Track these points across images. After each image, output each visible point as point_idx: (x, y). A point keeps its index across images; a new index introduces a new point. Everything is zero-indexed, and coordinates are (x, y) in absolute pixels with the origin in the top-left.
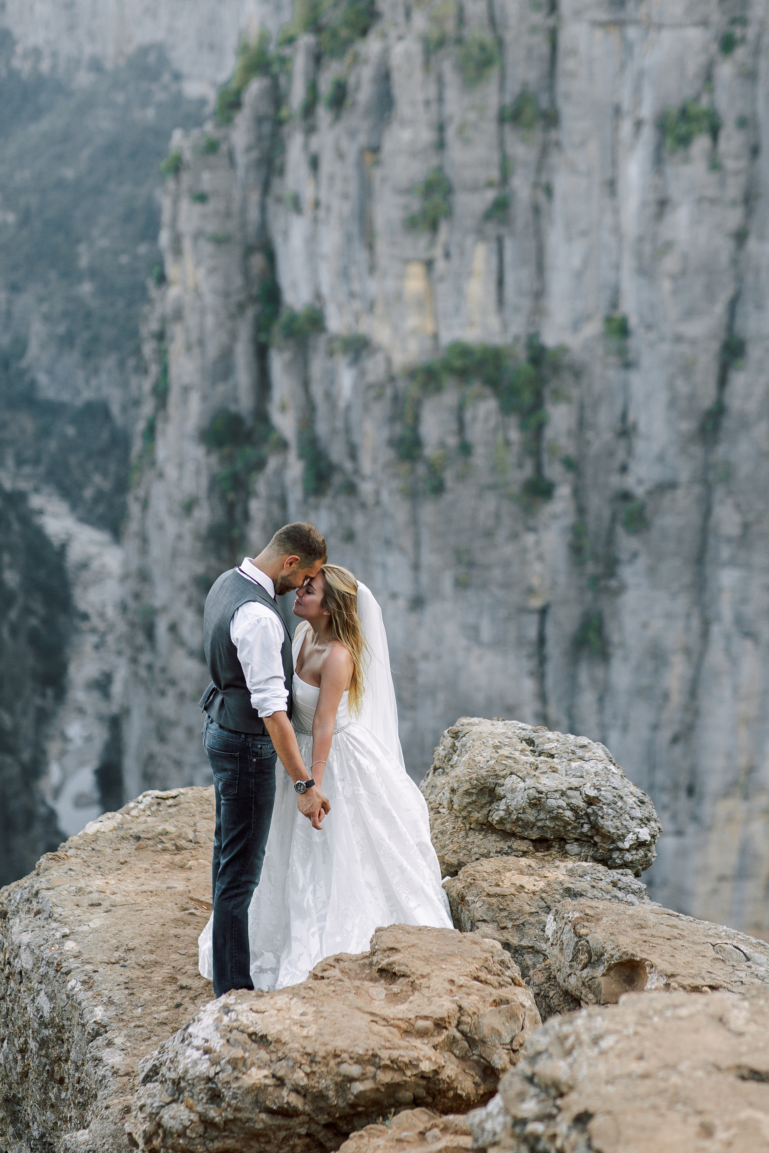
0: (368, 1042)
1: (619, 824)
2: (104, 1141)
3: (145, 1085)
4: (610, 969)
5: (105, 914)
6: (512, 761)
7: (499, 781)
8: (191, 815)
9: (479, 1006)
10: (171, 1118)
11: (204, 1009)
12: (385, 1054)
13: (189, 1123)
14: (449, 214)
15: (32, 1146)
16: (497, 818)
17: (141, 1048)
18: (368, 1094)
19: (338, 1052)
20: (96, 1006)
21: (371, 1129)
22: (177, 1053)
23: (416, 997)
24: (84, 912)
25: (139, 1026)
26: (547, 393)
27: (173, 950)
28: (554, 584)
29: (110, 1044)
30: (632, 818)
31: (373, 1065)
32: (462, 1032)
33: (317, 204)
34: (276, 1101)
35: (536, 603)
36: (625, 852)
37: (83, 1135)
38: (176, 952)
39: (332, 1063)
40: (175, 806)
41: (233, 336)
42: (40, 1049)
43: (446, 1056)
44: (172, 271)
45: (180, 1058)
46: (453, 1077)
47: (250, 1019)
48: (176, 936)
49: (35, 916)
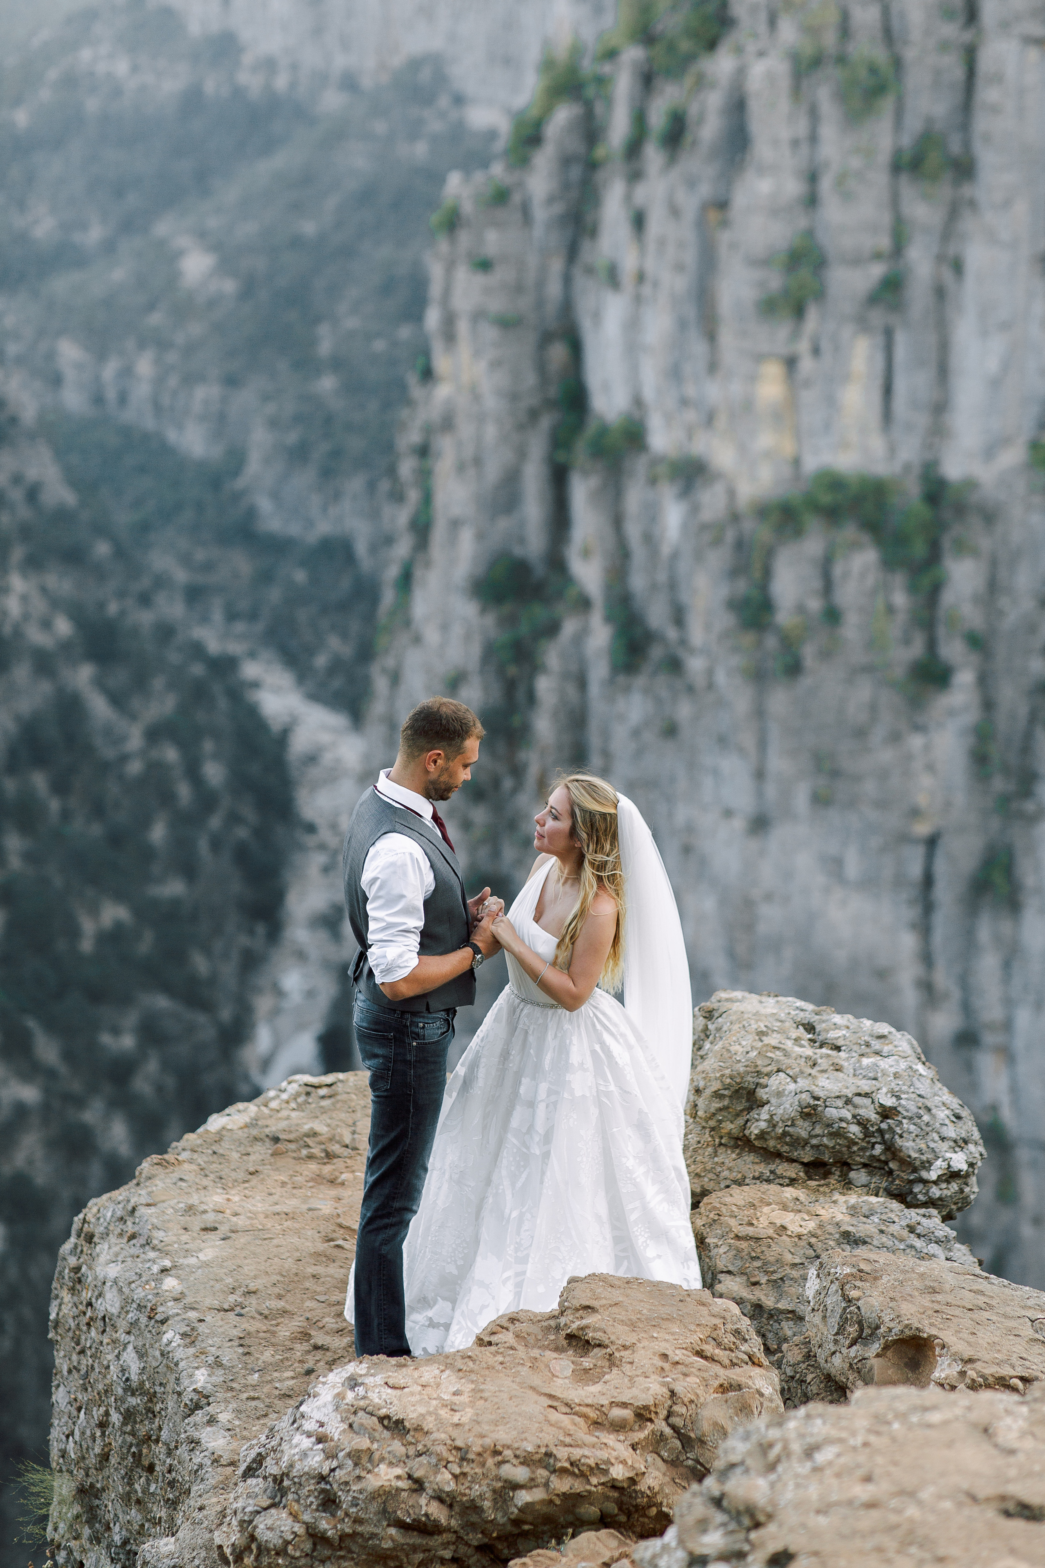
0: (541, 1435)
1: (923, 1146)
2: (195, 1553)
3: (245, 1481)
4: (886, 1348)
5: (221, 1242)
6: (781, 1054)
7: (762, 1081)
8: (350, 1110)
9: (698, 1392)
10: (268, 1529)
11: (324, 1380)
12: (562, 1453)
13: (292, 1537)
14: (820, 295)
15: (113, 1555)
16: (756, 1132)
17: (254, 1429)
18: (538, 1507)
19: (499, 1448)
20: (197, 1368)
21: (539, 1555)
22: (282, 1439)
23: (613, 1376)
24: (194, 1239)
25: (253, 1399)
26: (946, 543)
27: (309, 1295)
28: (948, 805)
29: (212, 1421)
30: (943, 1139)
31: (545, 1467)
32: (673, 1427)
33: (641, 277)
34: (411, 1512)
35: (922, 829)
36: (931, 1185)
37: (166, 1545)
38: (313, 1298)
39: (490, 1462)
40: (330, 1097)
41: (522, 454)
42: (124, 1424)
43: (649, 1459)
44: (442, 363)
45: (285, 1446)
46: (656, 1489)
47: (384, 1397)
48: (314, 1276)
49: (129, 1241)
